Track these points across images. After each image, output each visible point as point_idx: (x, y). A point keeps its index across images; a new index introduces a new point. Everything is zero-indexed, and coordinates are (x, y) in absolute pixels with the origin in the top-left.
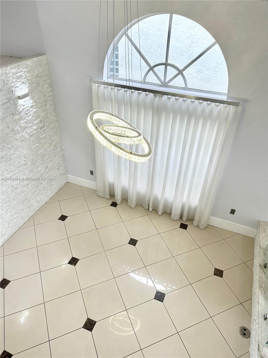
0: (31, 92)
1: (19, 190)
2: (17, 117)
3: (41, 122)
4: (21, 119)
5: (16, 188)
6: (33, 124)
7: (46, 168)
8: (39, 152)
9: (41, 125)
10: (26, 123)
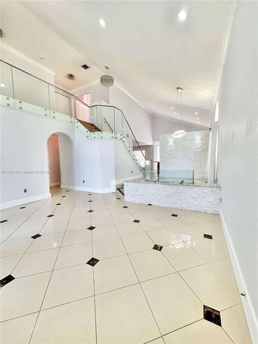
0: (202, 139)
1: (186, 166)
2: (194, 145)
3: (203, 149)
4: (194, 146)
5: (185, 165)
6: (199, 148)
7: (200, 166)
8: (199, 159)
9: (203, 150)
10: (196, 147)
